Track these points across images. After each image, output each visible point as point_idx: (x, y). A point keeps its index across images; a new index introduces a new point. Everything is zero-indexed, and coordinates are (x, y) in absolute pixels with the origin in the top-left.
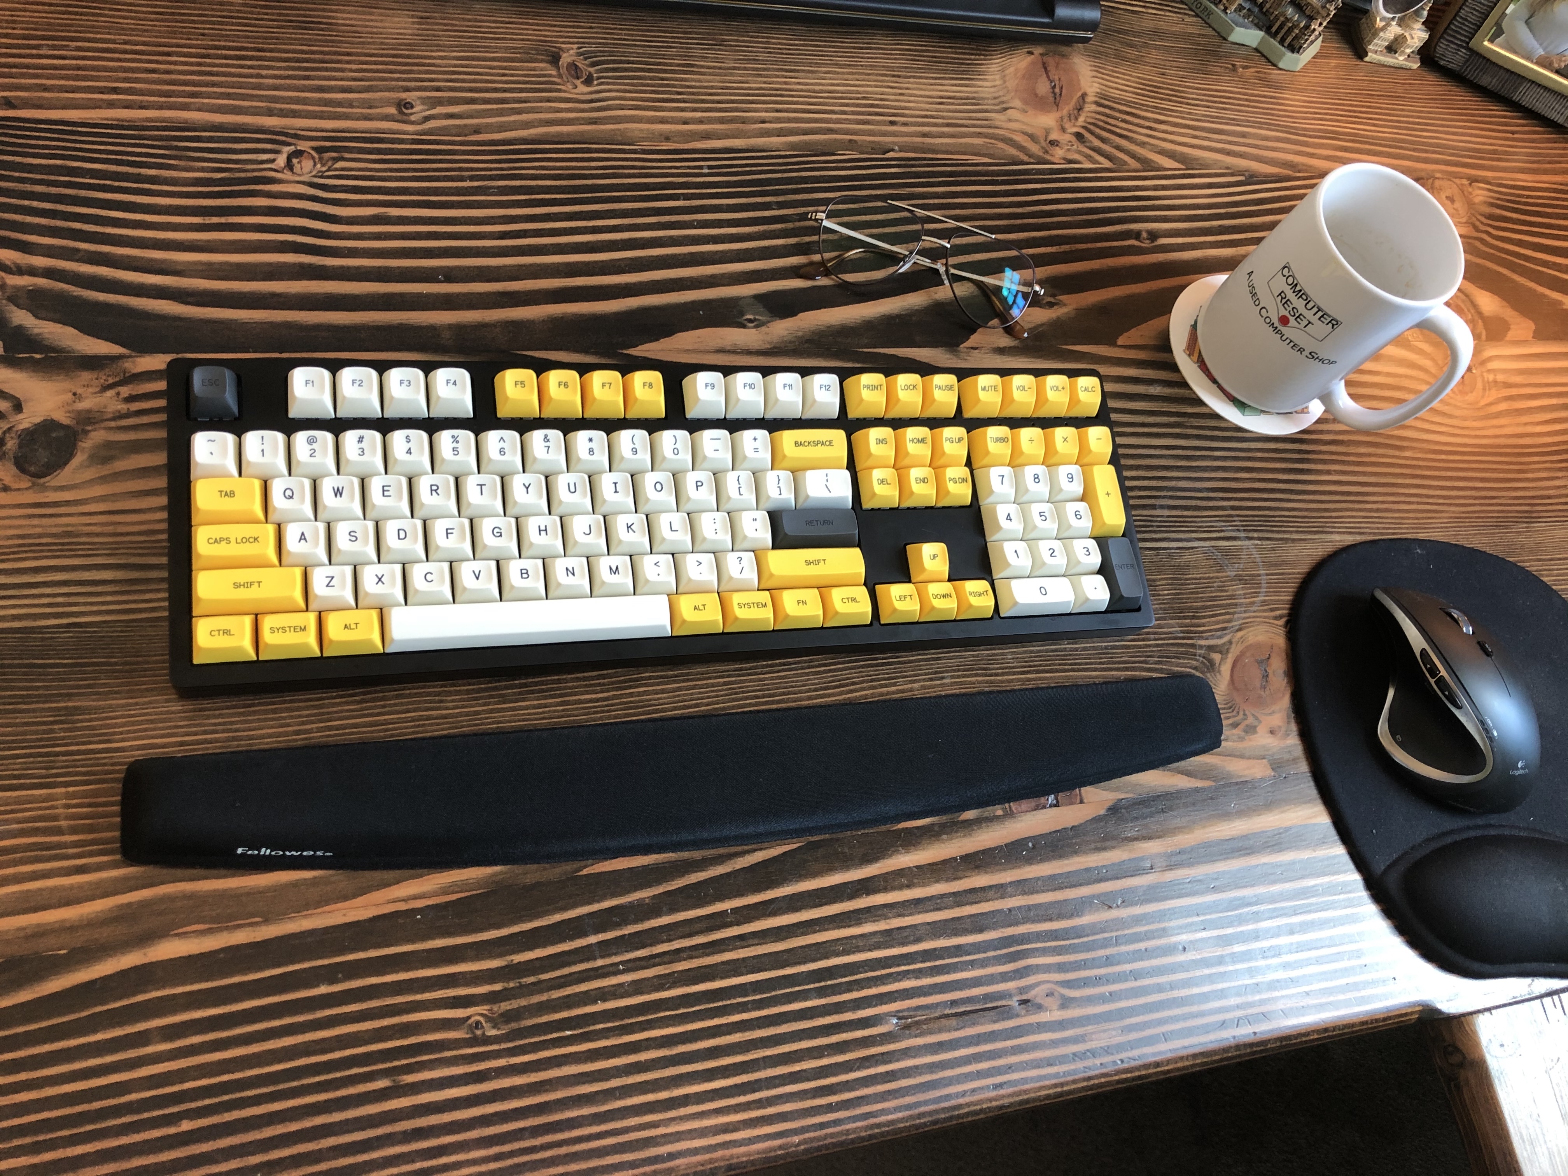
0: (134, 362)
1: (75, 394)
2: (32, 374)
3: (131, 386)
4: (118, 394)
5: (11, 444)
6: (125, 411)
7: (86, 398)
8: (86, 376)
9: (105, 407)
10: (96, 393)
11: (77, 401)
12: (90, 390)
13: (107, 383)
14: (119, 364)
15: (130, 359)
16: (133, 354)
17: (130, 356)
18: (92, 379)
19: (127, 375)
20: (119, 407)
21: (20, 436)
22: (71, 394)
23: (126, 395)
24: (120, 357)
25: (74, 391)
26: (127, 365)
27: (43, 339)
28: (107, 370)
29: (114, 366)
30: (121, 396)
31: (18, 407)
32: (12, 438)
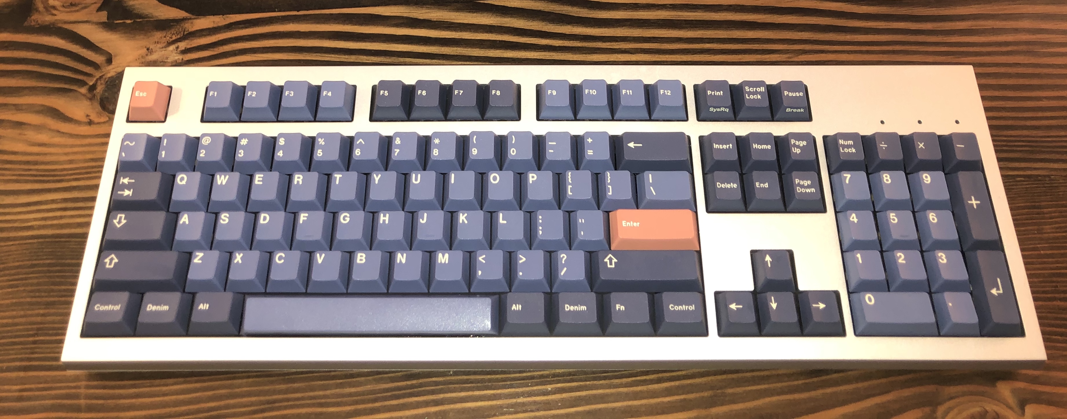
0: (192, 23)
1: (148, 49)
2: (123, 35)
3: (187, 41)
4: (177, 48)
5: (100, 88)
6: (180, 61)
7: (155, 52)
8: (158, 35)
9: (167, 58)
10: (162, 48)
11: (149, 54)
12: (159, 46)
13: (171, 40)
14: (182, 25)
15: (190, 21)
16: (193, 17)
17: (191, 19)
18: (161, 38)
19: (186, 33)
20: (176, 58)
21: (107, 82)
22: (145, 49)
23: (183, 48)
24: (184, 20)
25: (147, 47)
26: (187, 25)
27: (134, 9)
28: (173, 30)
29: (178, 26)
30: (179, 50)
31: (109, 61)
32: (101, 84)
